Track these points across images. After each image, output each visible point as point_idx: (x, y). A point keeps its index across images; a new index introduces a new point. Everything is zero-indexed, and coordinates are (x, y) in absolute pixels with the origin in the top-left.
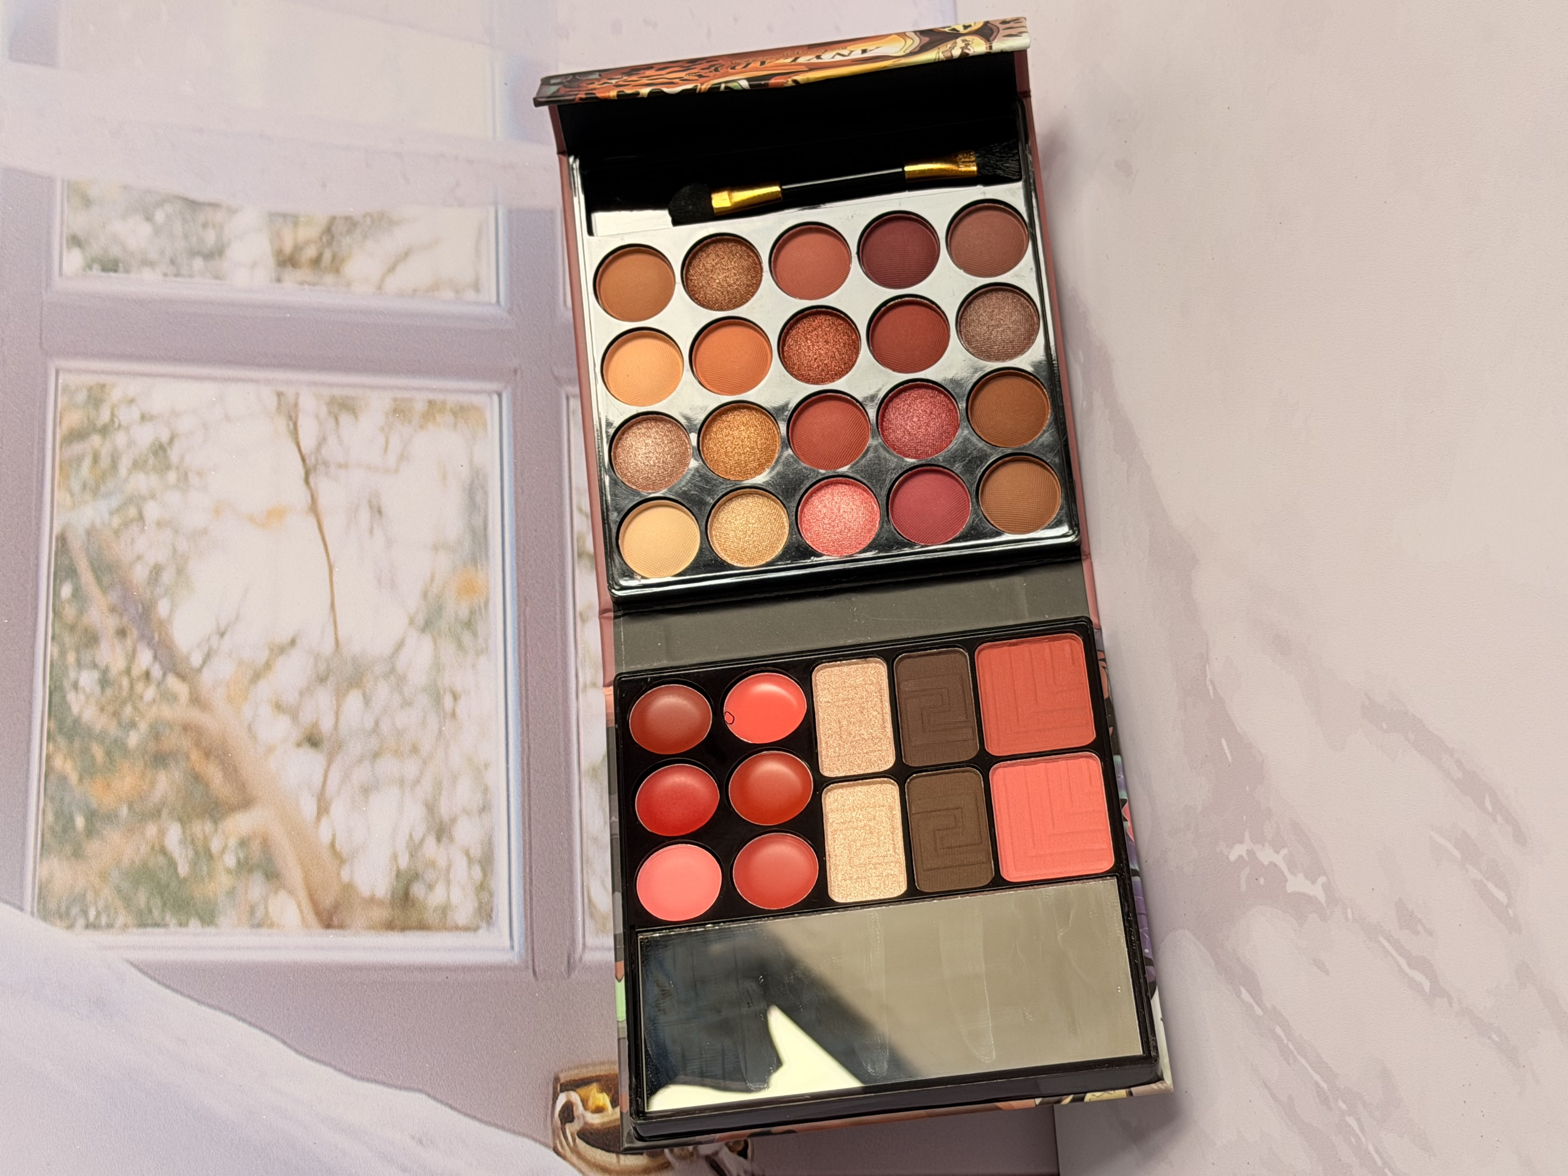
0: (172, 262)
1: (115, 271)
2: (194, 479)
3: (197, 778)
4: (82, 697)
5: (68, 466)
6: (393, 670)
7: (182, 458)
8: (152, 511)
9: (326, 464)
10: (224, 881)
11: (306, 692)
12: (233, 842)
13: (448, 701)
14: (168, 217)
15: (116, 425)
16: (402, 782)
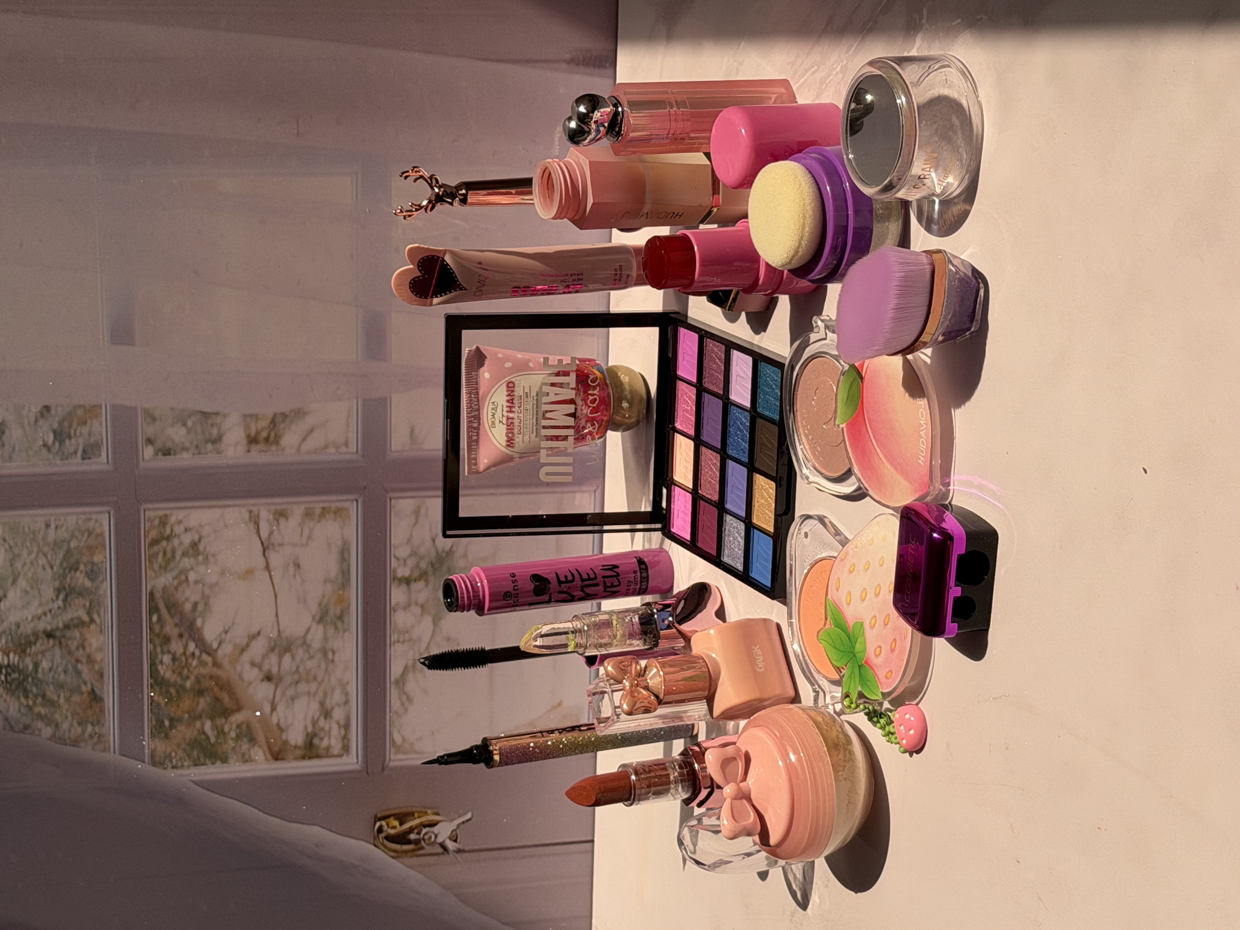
0: (197, 447)
1: (170, 454)
2: (211, 559)
3: (217, 699)
4: (164, 667)
5: (152, 558)
6: (305, 642)
7: (205, 548)
8: (192, 576)
9: (273, 545)
10: (231, 743)
11: (265, 656)
12: (234, 726)
13: (330, 655)
14: (194, 423)
15: (174, 534)
16: (309, 693)
